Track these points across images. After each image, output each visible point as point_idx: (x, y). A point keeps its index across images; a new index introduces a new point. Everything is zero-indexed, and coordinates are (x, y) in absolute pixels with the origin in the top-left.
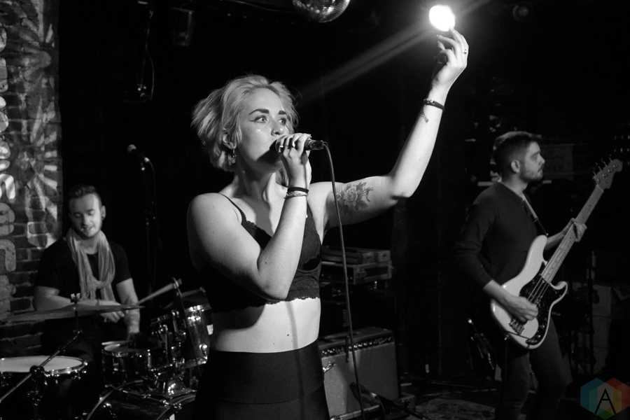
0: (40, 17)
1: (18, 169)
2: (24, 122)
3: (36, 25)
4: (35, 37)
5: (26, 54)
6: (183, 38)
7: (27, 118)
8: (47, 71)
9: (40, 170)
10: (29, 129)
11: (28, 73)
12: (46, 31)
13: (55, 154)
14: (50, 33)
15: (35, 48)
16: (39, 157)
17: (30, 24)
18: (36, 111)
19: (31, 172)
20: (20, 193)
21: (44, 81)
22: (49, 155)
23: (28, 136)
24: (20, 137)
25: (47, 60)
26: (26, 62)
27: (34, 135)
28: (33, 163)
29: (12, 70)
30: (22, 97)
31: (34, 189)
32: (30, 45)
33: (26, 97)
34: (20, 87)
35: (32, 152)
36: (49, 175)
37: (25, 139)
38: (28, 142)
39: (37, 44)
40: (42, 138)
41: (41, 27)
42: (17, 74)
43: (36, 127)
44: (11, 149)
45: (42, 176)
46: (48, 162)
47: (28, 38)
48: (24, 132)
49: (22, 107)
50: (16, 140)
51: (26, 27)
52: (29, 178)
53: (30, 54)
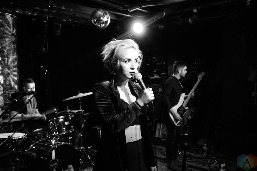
0: (11, 25)
1: (4, 73)
2: (6, 59)
3: (10, 28)
4: (10, 32)
5: (6, 37)
7: (7, 57)
8: (14, 43)
9: (11, 74)
10: (8, 61)
11: (7, 43)
12: (13, 30)
13: (16, 69)
14: (15, 30)
16: (11, 70)
17: (8, 28)
18: (10, 55)
19: (8, 74)
20: (5, 81)
21: (13, 46)
22: (14, 69)
23: (8, 63)
25: (14, 39)
26: (7, 40)
28: (9, 72)
29: (2, 42)
30: (5, 51)
31: (10, 80)
32: (8, 34)
33: (7, 51)
34: (5, 48)
35: (9, 68)
36: (14, 75)
37: (6, 64)
38: (8, 65)
39: (10, 34)
40: (12, 64)
41: (12, 28)
42: (4, 43)
43: (10, 60)
44: (2, 67)
45: (12, 76)
46: (14, 71)
47: (7, 32)
48: (6, 62)
49: (6, 54)
50: (3, 64)
52: (8, 77)
53: (8, 37)
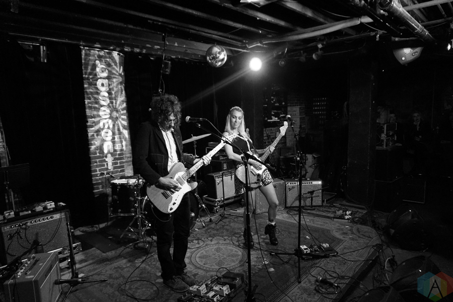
0: (118, 64)
1: (113, 117)
2: (114, 101)
3: (117, 67)
4: (117, 72)
5: (114, 78)
6: (167, 71)
7: (115, 100)
8: (121, 83)
9: (120, 118)
10: (116, 104)
11: (115, 84)
12: (120, 69)
13: (125, 112)
15: (117, 75)
16: (119, 113)
17: (115, 67)
18: (118, 97)
19: (117, 118)
20: (114, 125)
21: (120, 86)
22: (122, 112)
23: (116, 106)
24: (113, 106)
25: (120, 79)
26: (114, 80)
27: (117, 105)
28: (118, 115)
29: (110, 83)
30: (113, 92)
31: (118, 124)
32: (115, 74)
33: (115, 93)
34: (113, 89)
35: (117, 111)
36: (123, 119)
37: (115, 107)
38: (116, 108)
39: (118, 74)
40: (120, 106)
41: (118, 67)
42: (111, 84)
43: (118, 103)
44: (110, 111)
45: (120, 120)
46: (122, 115)
47: (114, 72)
48: (114, 104)
49: (113, 96)
50: (112, 107)
51: (114, 68)
52: (116, 120)
53: (115, 78)
